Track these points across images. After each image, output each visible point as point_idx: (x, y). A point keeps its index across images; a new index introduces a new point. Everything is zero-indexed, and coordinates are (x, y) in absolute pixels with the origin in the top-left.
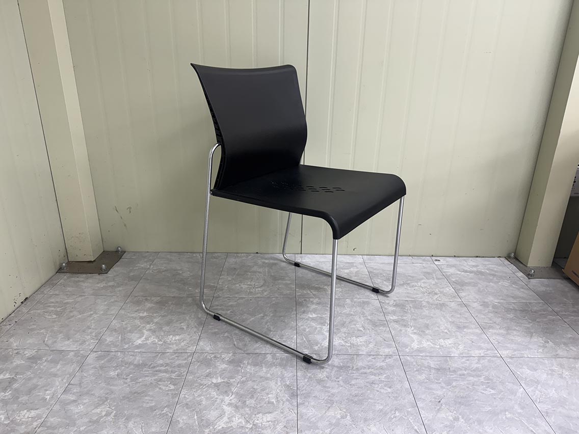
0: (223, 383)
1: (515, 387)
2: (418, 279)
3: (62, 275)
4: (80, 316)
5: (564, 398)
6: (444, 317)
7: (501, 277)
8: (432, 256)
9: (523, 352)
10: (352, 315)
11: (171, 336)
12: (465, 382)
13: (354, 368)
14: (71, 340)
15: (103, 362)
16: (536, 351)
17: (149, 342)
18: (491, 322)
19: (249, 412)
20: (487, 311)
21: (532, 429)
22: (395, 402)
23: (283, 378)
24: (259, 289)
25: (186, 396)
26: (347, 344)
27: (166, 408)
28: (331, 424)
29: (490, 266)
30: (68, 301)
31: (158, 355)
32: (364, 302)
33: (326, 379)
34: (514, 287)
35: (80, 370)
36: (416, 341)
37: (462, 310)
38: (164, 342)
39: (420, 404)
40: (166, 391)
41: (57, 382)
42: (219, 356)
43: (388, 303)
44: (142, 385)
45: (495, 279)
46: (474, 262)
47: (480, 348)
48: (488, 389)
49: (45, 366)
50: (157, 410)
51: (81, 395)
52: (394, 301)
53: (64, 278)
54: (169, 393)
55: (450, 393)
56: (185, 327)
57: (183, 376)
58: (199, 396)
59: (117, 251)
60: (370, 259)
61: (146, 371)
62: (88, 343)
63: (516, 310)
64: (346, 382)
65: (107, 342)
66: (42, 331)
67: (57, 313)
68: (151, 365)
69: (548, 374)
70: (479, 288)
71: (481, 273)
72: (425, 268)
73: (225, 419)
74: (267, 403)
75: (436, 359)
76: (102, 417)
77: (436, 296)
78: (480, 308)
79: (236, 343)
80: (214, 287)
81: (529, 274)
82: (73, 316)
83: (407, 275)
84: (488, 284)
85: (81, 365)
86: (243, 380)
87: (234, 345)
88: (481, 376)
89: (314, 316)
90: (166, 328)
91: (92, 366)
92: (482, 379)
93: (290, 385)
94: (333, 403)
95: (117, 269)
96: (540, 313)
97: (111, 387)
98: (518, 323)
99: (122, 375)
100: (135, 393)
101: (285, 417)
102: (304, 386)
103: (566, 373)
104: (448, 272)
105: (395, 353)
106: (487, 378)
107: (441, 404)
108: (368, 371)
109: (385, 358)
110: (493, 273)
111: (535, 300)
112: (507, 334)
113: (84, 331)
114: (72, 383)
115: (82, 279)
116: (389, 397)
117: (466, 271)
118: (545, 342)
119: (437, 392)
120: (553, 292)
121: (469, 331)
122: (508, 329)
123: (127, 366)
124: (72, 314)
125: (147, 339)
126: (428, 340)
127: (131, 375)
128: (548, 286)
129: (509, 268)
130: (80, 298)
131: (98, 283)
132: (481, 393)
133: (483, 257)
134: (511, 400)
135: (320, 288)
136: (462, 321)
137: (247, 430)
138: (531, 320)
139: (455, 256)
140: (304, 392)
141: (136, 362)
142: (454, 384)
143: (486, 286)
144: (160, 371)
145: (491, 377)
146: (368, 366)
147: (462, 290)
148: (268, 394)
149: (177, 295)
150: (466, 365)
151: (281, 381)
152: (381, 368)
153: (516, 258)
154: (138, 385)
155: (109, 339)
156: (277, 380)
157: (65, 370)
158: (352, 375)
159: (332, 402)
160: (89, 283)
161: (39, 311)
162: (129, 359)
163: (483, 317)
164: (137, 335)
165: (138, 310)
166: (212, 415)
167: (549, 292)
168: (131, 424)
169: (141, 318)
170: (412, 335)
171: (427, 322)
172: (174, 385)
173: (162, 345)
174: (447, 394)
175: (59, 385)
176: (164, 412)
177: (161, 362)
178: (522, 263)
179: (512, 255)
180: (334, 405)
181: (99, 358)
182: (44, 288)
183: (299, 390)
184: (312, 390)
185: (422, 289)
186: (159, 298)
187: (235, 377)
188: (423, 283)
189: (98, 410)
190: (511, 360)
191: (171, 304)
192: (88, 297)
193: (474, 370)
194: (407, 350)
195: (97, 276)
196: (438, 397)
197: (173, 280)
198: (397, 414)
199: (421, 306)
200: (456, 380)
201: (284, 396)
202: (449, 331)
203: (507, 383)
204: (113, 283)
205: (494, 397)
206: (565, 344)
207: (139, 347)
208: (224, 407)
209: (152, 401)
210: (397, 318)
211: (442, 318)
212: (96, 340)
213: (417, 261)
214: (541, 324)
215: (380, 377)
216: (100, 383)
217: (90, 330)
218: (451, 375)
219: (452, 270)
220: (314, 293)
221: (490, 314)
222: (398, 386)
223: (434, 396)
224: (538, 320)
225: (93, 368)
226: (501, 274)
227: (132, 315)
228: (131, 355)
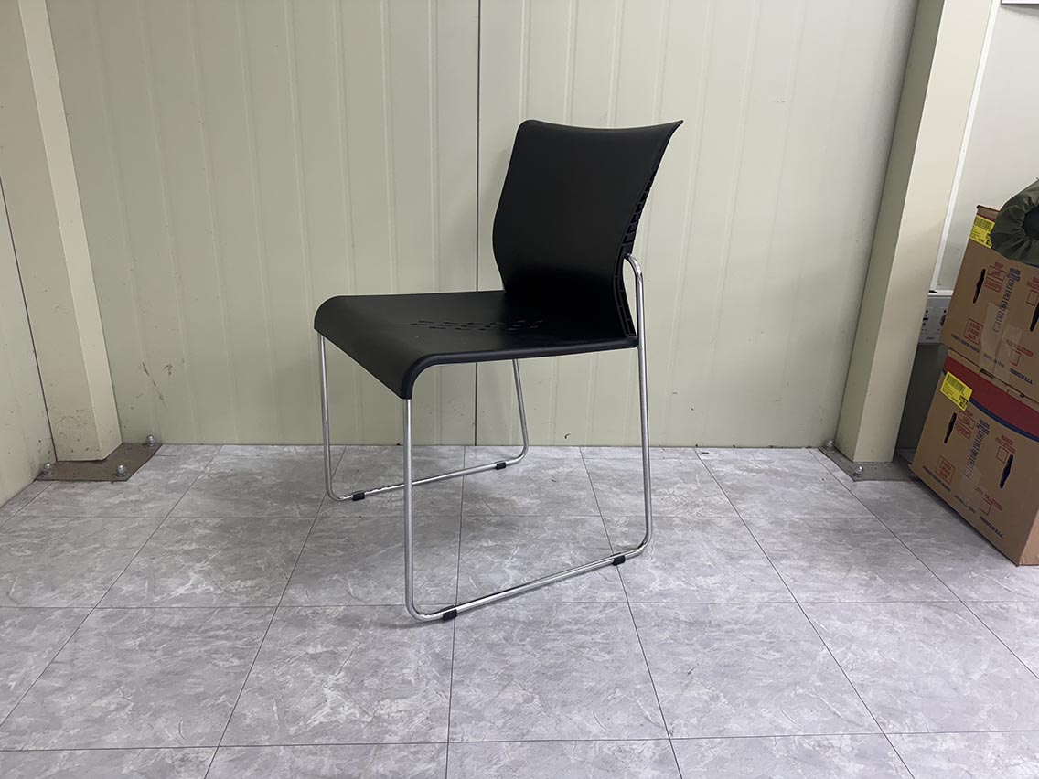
0: (326, 654)
1: (815, 647)
2: (670, 483)
3: (44, 485)
4: (76, 551)
5: (893, 662)
6: (708, 542)
7: (809, 480)
8: (697, 446)
9: (833, 595)
10: (554, 541)
11: (239, 581)
12: (734, 643)
13: (552, 624)
14: (58, 591)
15: (114, 625)
16: (854, 592)
17: (198, 591)
18: (786, 549)
19: (368, 698)
20: (780, 532)
21: (835, 710)
22: (616, 675)
23: (429, 643)
24: (398, 503)
25: (260, 675)
27: (224, 696)
28: (506, 712)
29: (793, 461)
30: (55, 526)
31: (212, 612)
32: (576, 520)
33: (504, 642)
34: (828, 495)
35: (73, 640)
36: (658, 580)
37: (738, 530)
38: (225, 591)
39: (657, 678)
40: (226, 668)
41: (31, 658)
42: (320, 611)
43: (617, 522)
44: (183, 660)
45: (798, 481)
46: (765, 455)
47: (763, 589)
48: (772, 652)
49: (9, 634)
50: (207, 700)
51: (73, 679)
52: (627, 517)
53: (47, 490)
54: (230, 671)
55: (707, 660)
56: (263, 567)
57: (256, 643)
58: (283, 675)
59: (147, 444)
60: (591, 453)
61: (192, 638)
62: (88, 595)
63: (829, 530)
64: (536, 645)
65: (123, 593)
66: (5, 577)
67: (32, 547)
68: (200, 627)
69: (869, 627)
70: (771, 497)
71: (776, 473)
72: (682, 465)
73: (327, 709)
74: (400, 681)
75: (689, 607)
76: (110, 712)
77: (698, 510)
78: (769, 527)
79: (351, 590)
80: (318, 499)
81: (854, 474)
82: (63, 552)
83: (652, 477)
84: (785, 489)
85: (75, 632)
86: (361, 649)
87: (349, 593)
88: (760, 633)
89: (491, 543)
90: (231, 569)
91: (95, 632)
92: (762, 637)
93: (441, 654)
94: (513, 679)
95: (145, 475)
96: (867, 533)
97: (128, 665)
98: (829, 550)
99: (147, 645)
100: (169, 673)
101: (429, 704)
102: (465, 654)
103: (899, 625)
104: (720, 471)
105: (621, 599)
106: (771, 635)
107: (692, 678)
108: (575, 628)
109: (605, 607)
110: (797, 472)
111: (861, 514)
112: (810, 567)
113: (82, 576)
114: (59, 660)
115: (81, 491)
116: (607, 668)
117: (751, 470)
118: (870, 579)
119: (687, 659)
120: (892, 501)
121: (748, 563)
122: (812, 559)
123: (157, 630)
124: (60, 549)
125: (195, 586)
126: (677, 578)
127: (164, 645)
128: (883, 492)
129: (823, 465)
130: (76, 522)
131: (109, 497)
132: (759, 657)
133: (782, 448)
134: (806, 667)
135: (503, 500)
136: (738, 548)
137: (363, 726)
138: (850, 544)
139: (734, 446)
140: (464, 663)
141: (173, 624)
142: (716, 645)
143: (783, 494)
144: (216, 637)
145: (777, 634)
146: (574, 619)
147: (743, 499)
148: (402, 668)
149: (251, 515)
150: (737, 615)
151: (426, 647)
152: (597, 623)
153: (836, 449)
154: (177, 660)
155: (126, 588)
156: (419, 646)
157: (46, 640)
158: (547, 634)
159: (511, 678)
160: (94, 497)
162: (162, 618)
163: (774, 540)
164: (178, 581)
165: (181, 539)
166: (304, 703)
167: (885, 501)
168: (160, 723)
169: (187, 553)
170: (651, 570)
171: (679, 550)
172: (240, 659)
173: (221, 595)
174: (703, 661)
175: (33, 664)
176: (221, 701)
177: (219, 623)
178: (845, 457)
179: (830, 443)
180: (513, 683)
181: (107, 619)
182: (11, 506)
183: (456, 660)
184: (478, 659)
185: (674, 499)
186: (219, 520)
187: (347, 643)
188: (678, 488)
189: (103, 702)
190: (813, 607)
191: (241, 529)
192: (90, 521)
193: (751, 624)
194: (642, 594)
195: (108, 485)
196: (687, 667)
197: (246, 491)
198: (618, 693)
199: (671, 525)
200: (719, 639)
201: (429, 671)
202: (715, 564)
203: (802, 642)
204: (138, 496)
205: (780, 663)
206: (903, 581)
207: (178, 599)
208: (326, 691)
209: (200, 684)
210: (630, 544)
211: (705, 544)
212: (105, 589)
213: (671, 455)
214: (867, 551)
215: (594, 636)
216: (108, 659)
217: (93, 574)
218: (712, 632)
219: (727, 469)
220: (493, 508)
221: (785, 537)
222: (624, 651)
223: (680, 665)
224: (862, 545)
225: (95, 635)
226: (809, 474)
227: (171, 548)
228: (165, 613)
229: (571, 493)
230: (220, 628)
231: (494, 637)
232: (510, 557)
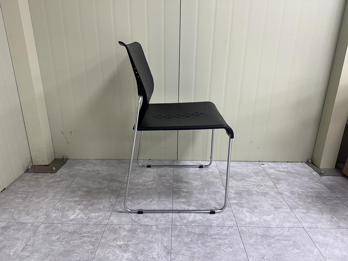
0: (124, 245)
1: (312, 248)
2: (251, 176)
3: (28, 174)
4: (37, 200)
5: (345, 255)
6: (267, 201)
7: (303, 175)
8: (259, 161)
9: (317, 224)
10: (208, 200)
11: (93, 213)
12: (280, 245)
13: (209, 235)
14: (30, 216)
15: (48, 230)
16: (326, 224)
17: (79, 217)
18: (297, 204)
20: (294, 197)
23: (162, 241)
24: (150, 183)
25: (100, 253)
26: (205, 219)
29: (296, 168)
30: (31, 190)
31: (84, 226)
32: (216, 191)
33: (190, 242)
34: (311, 182)
35: (34, 236)
36: (248, 217)
37: (278, 196)
38: (88, 217)
39: (250, 260)
40: (87, 250)
41: (19, 243)
42: (122, 227)
43: (231, 192)
44: (73, 246)
45: (299, 176)
46: (285, 165)
47: (289, 222)
48: (295, 249)
49: (12, 233)
51: (33, 252)
52: (235, 190)
53: (29, 175)
54: (89, 251)
55: (270, 252)
56: (102, 208)
57: (99, 240)
58: (108, 253)
59: (63, 159)
60: (220, 164)
61: (76, 236)
62: (40, 218)
63: (313, 197)
64: (203, 244)
65: (52, 217)
66: (12, 210)
67: (22, 198)
68: (79, 232)
69: (333, 240)
70: (289, 183)
71: (290, 172)
72: (254, 169)
74: (151, 258)
75: (261, 229)
77: (262, 188)
78: (290, 195)
80: (122, 181)
81: (321, 173)
82: (32, 200)
83: (243, 174)
84: (294, 179)
85: (35, 232)
86: (137, 243)
87: (133, 219)
88: (290, 240)
89: (184, 200)
90: (90, 208)
91: (42, 233)
92: (291, 243)
93: (167, 247)
94: (194, 258)
95: (63, 170)
96: (328, 198)
97: (53, 247)
98: (314, 205)
99: (60, 239)
100: (67, 251)
102: (175, 247)
103: (346, 238)
104: (269, 172)
105: (235, 225)
106: (294, 242)
107: (264, 260)
108: (218, 237)
109: (229, 228)
110: (298, 172)
111: (324, 190)
112: (307, 212)
113: (38, 210)
114: (28, 244)
115: (40, 176)
116: (231, 255)
117: (281, 171)
118: (332, 218)
119: (262, 251)
120: (336, 185)
121: (283, 210)
122: (307, 209)
123: (64, 233)
124: (32, 199)
125: (77, 215)
126: (256, 216)
127: (66, 239)
128: (333, 181)
129: (308, 169)
130: (38, 189)
131: (50, 179)
132: (291, 252)
133: (292, 162)
134: (310, 257)
135: (188, 182)
136: (278, 204)
138: (322, 203)
139: (274, 162)
140: (175, 251)
141: (69, 231)
142: (273, 246)
143: (294, 181)
144: (84, 236)
145: (297, 241)
146: (217, 233)
147: (279, 183)
148: (152, 252)
149: (98, 187)
150: (280, 233)
151: (161, 243)
152: (226, 235)
153: (312, 163)
154: (70, 246)
155: (54, 215)
156: (159, 243)
157: (25, 236)
158: (207, 239)
160: (45, 179)
161: (11, 197)
162: (65, 228)
163: (292, 201)
164: (72, 213)
165: (74, 196)
167: (333, 184)
169: (75, 201)
170: (246, 213)
171: (256, 205)
172: (93, 246)
173: (87, 219)
174: (268, 253)
175: (19, 245)
177: (85, 230)
178: (316, 166)
179: (310, 161)
180: (194, 260)
181: (46, 228)
182: (16, 182)
183: (173, 249)
184: (180, 249)
185: (253, 183)
186: (87, 189)
187: (132, 241)
188: (253, 179)
190: (310, 230)
191: (95, 192)
192: (43, 188)
193: (286, 237)
194: (243, 223)
195: (50, 175)
196: (262, 255)
197: (97, 177)
199: (252, 194)
200: (274, 243)
201: (162, 254)
202: (270, 210)
203: (307, 245)
204: (59, 179)
205: (299, 254)
206: (345, 219)
207: (71, 220)
209: (78, 256)
210: (237, 202)
211: (265, 201)
212: (46, 215)
213: (250, 165)
214: (329, 206)
215: (225, 241)
216: (46, 245)
217: (42, 209)
218: (271, 240)
219: (272, 171)
220: (185, 185)
221: (296, 199)
222: (237, 247)
223: (259, 254)
224: (327, 203)
225: (42, 234)
226: (303, 173)
227: (70, 199)
228: (67, 226)
229: (213, 180)
230: (86, 233)
231: (187, 240)
232: (192, 206)
